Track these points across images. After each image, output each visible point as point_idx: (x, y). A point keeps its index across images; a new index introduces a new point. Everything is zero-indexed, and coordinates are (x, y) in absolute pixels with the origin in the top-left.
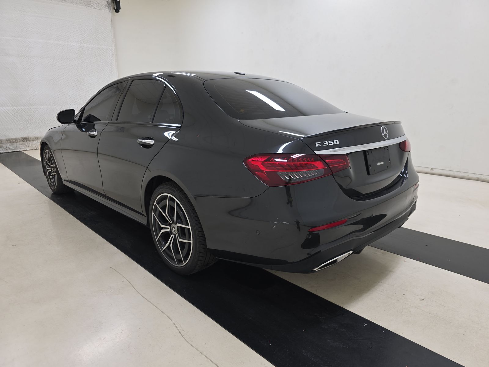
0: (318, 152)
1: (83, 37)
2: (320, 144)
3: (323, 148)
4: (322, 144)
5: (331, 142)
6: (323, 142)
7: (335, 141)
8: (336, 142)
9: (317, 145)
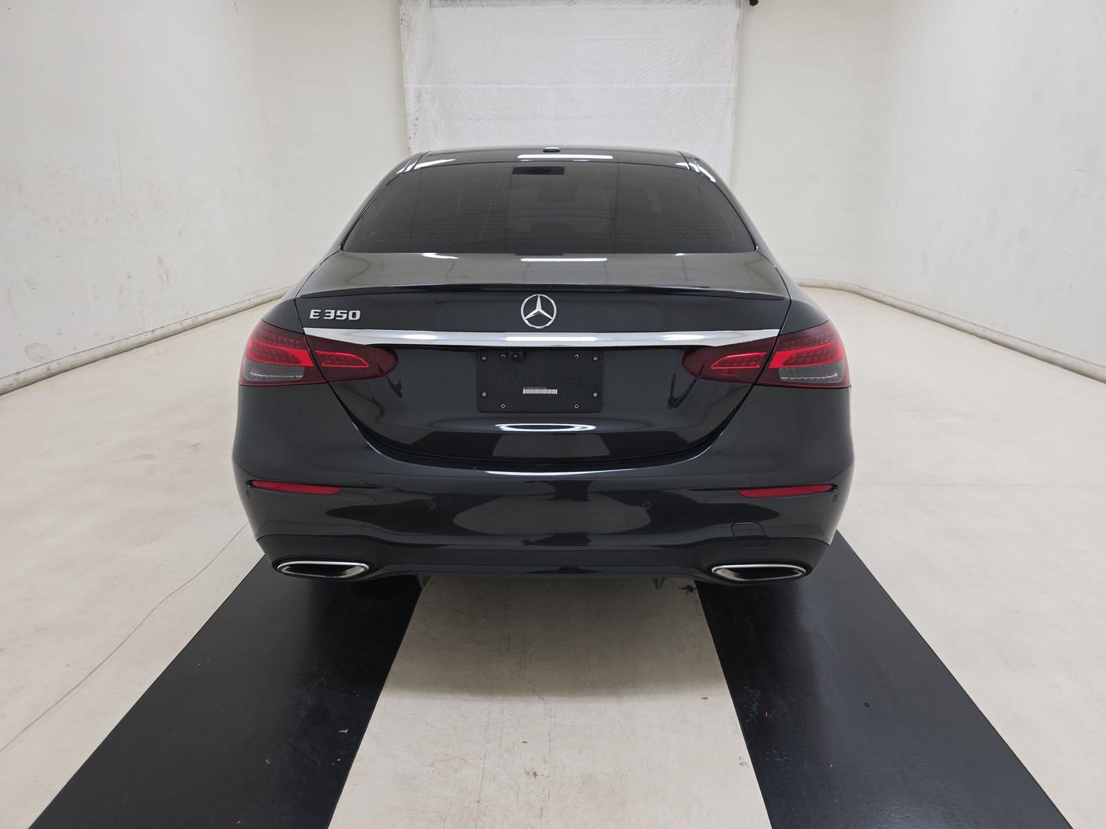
0: (309, 331)
1: (672, 70)
2: (318, 314)
3: (321, 323)
4: (322, 314)
5: (341, 313)
6: (327, 311)
7: (351, 313)
8: (354, 315)
9: (312, 315)
